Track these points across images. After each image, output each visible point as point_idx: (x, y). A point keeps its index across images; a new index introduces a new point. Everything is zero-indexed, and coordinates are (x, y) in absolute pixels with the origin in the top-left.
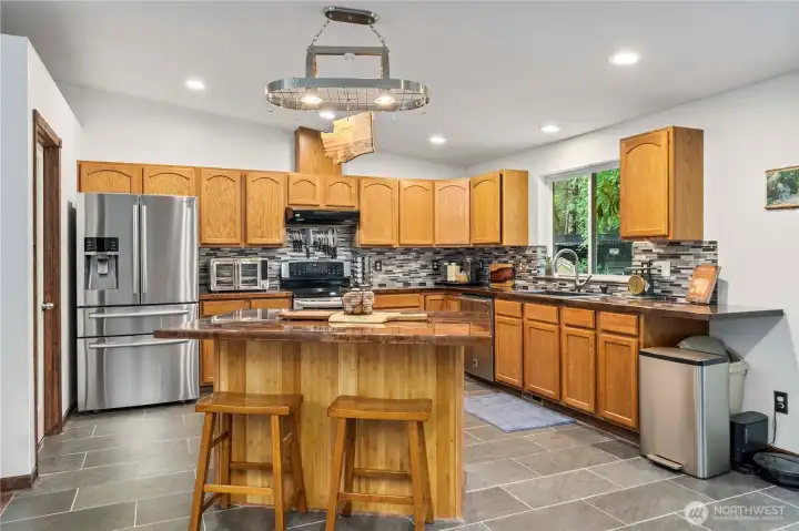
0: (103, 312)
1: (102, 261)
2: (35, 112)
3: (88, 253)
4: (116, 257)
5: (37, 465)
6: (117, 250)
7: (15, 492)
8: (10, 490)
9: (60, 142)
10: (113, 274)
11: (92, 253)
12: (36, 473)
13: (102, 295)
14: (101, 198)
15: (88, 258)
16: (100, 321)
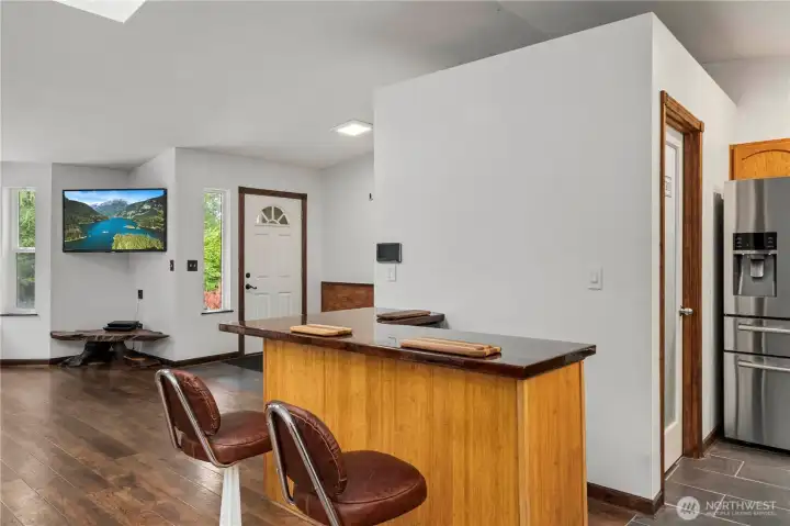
0: (761, 324)
1: (756, 262)
2: (662, 93)
3: (738, 252)
4: (775, 256)
5: (662, 490)
6: (775, 248)
7: (637, 514)
8: (632, 508)
9: (701, 124)
10: (771, 276)
11: (743, 252)
12: (661, 500)
13: (760, 303)
14: (759, 184)
15: (738, 258)
16: (758, 335)
